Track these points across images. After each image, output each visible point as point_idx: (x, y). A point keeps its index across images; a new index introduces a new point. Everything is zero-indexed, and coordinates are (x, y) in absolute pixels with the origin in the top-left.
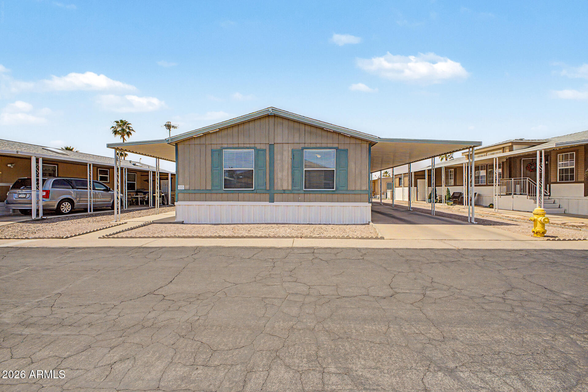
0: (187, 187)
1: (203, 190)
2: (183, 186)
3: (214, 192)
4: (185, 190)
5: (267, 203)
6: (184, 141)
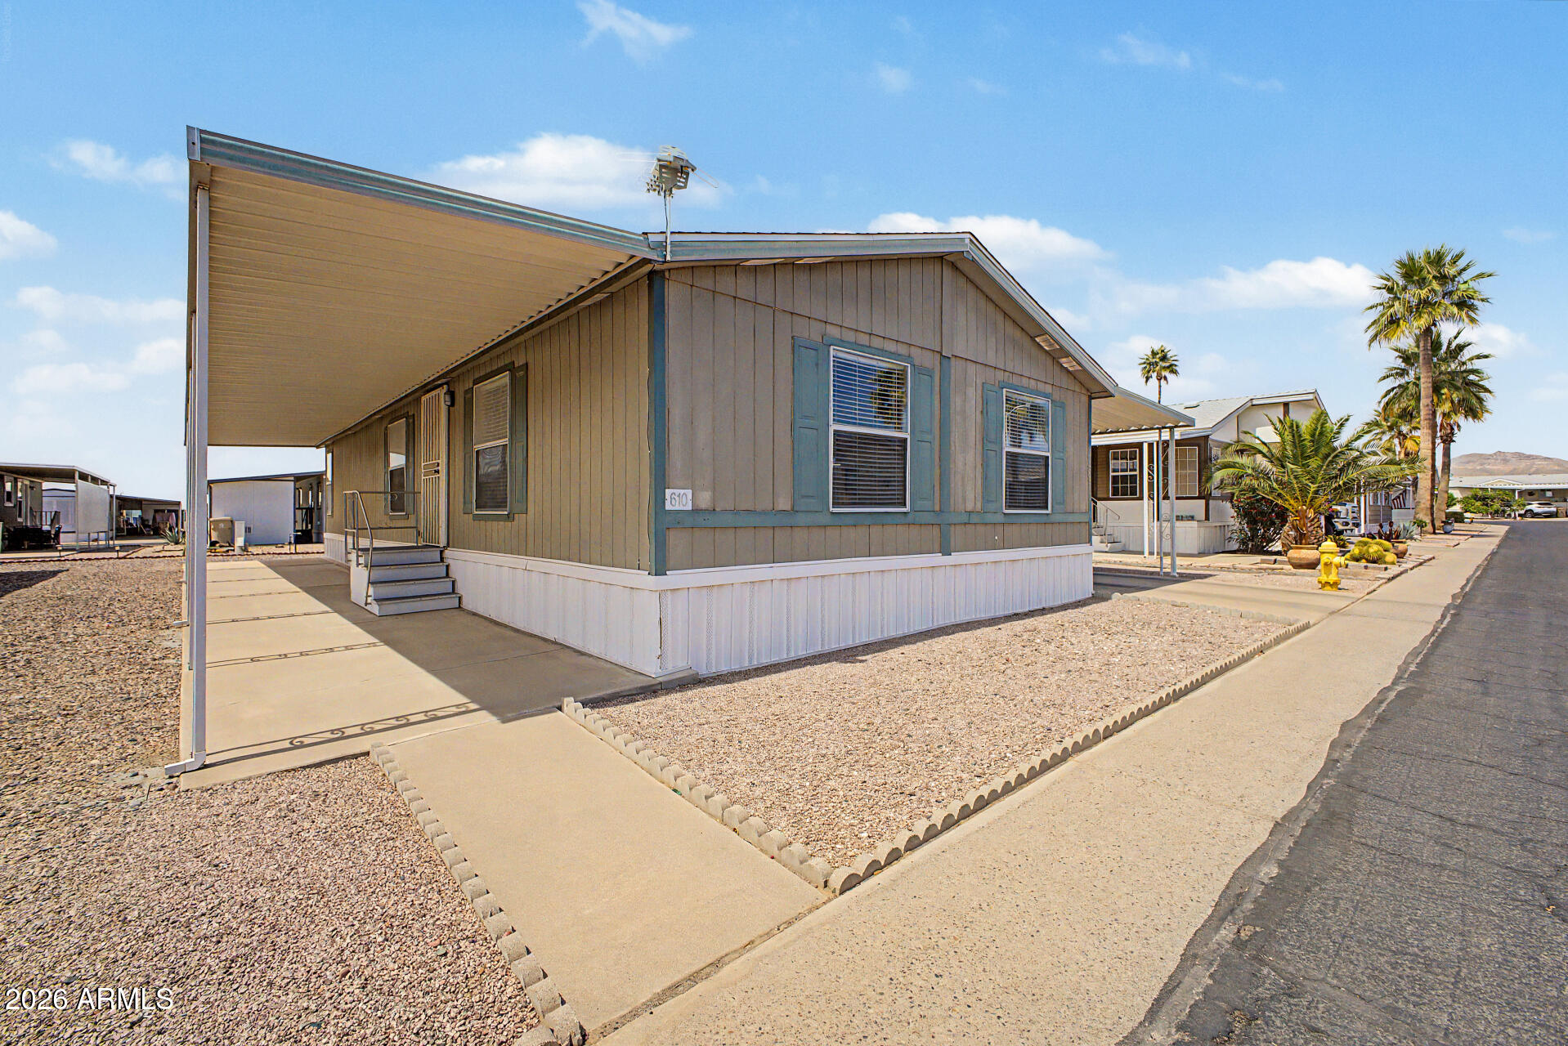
0: (705, 499)
1: (764, 512)
2: (689, 492)
3: (802, 519)
4: (696, 511)
5: (938, 559)
6: (693, 268)
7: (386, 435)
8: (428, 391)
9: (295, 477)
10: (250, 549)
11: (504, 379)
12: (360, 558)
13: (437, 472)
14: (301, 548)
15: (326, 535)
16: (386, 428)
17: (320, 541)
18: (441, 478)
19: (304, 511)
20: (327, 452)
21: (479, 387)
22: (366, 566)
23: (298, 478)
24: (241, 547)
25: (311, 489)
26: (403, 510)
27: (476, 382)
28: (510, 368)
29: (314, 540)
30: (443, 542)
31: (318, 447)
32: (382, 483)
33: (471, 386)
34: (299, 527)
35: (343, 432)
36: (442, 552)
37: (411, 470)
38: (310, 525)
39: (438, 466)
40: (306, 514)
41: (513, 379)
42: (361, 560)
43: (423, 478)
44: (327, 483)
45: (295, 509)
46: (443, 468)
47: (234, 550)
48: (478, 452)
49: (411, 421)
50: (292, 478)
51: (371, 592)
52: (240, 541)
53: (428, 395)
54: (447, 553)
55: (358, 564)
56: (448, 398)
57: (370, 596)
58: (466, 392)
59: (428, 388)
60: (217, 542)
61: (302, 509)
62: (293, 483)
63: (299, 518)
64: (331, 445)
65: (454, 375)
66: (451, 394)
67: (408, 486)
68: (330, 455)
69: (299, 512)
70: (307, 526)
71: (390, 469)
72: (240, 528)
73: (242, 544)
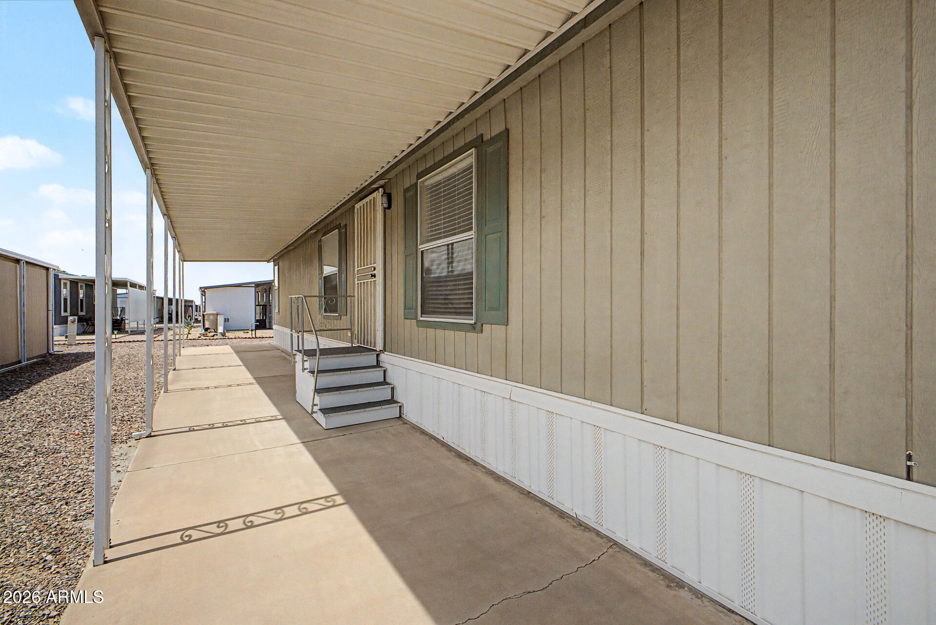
7: (320, 247)
8: (361, 199)
9: (255, 284)
10: (227, 334)
11: (469, 159)
12: (305, 363)
13: (374, 276)
14: (260, 333)
15: (274, 327)
16: (320, 240)
17: (271, 328)
18: (377, 282)
19: (261, 307)
20: (275, 265)
21: (423, 182)
22: (312, 372)
23: (257, 285)
24: (221, 333)
25: (266, 292)
26: (336, 311)
27: (420, 176)
28: (479, 143)
29: (268, 327)
30: (379, 346)
31: (268, 261)
32: (316, 288)
33: (413, 181)
34: (258, 318)
35: (286, 248)
36: (378, 355)
37: (343, 276)
38: (264, 316)
39: (375, 270)
40: (263, 309)
41: (480, 159)
42: (307, 365)
43: (356, 282)
44: (275, 288)
45: (256, 305)
46: (379, 273)
47: (217, 335)
48: (422, 252)
49: (343, 230)
50: (254, 285)
51: (317, 401)
52: (221, 329)
53: (361, 204)
54: (383, 357)
55: (304, 369)
56: (385, 200)
57: (317, 405)
58: (406, 191)
59: (362, 194)
60: (208, 329)
61: (260, 306)
62: (254, 288)
63: (258, 312)
64: (277, 259)
65: (391, 175)
66: (389, 197)
67: (341, 291)
68: (276, 268)
69: (258, 308)
70: (263, 317)
71: (324, 275)
72: (221, 320)
73: (222, 331)
